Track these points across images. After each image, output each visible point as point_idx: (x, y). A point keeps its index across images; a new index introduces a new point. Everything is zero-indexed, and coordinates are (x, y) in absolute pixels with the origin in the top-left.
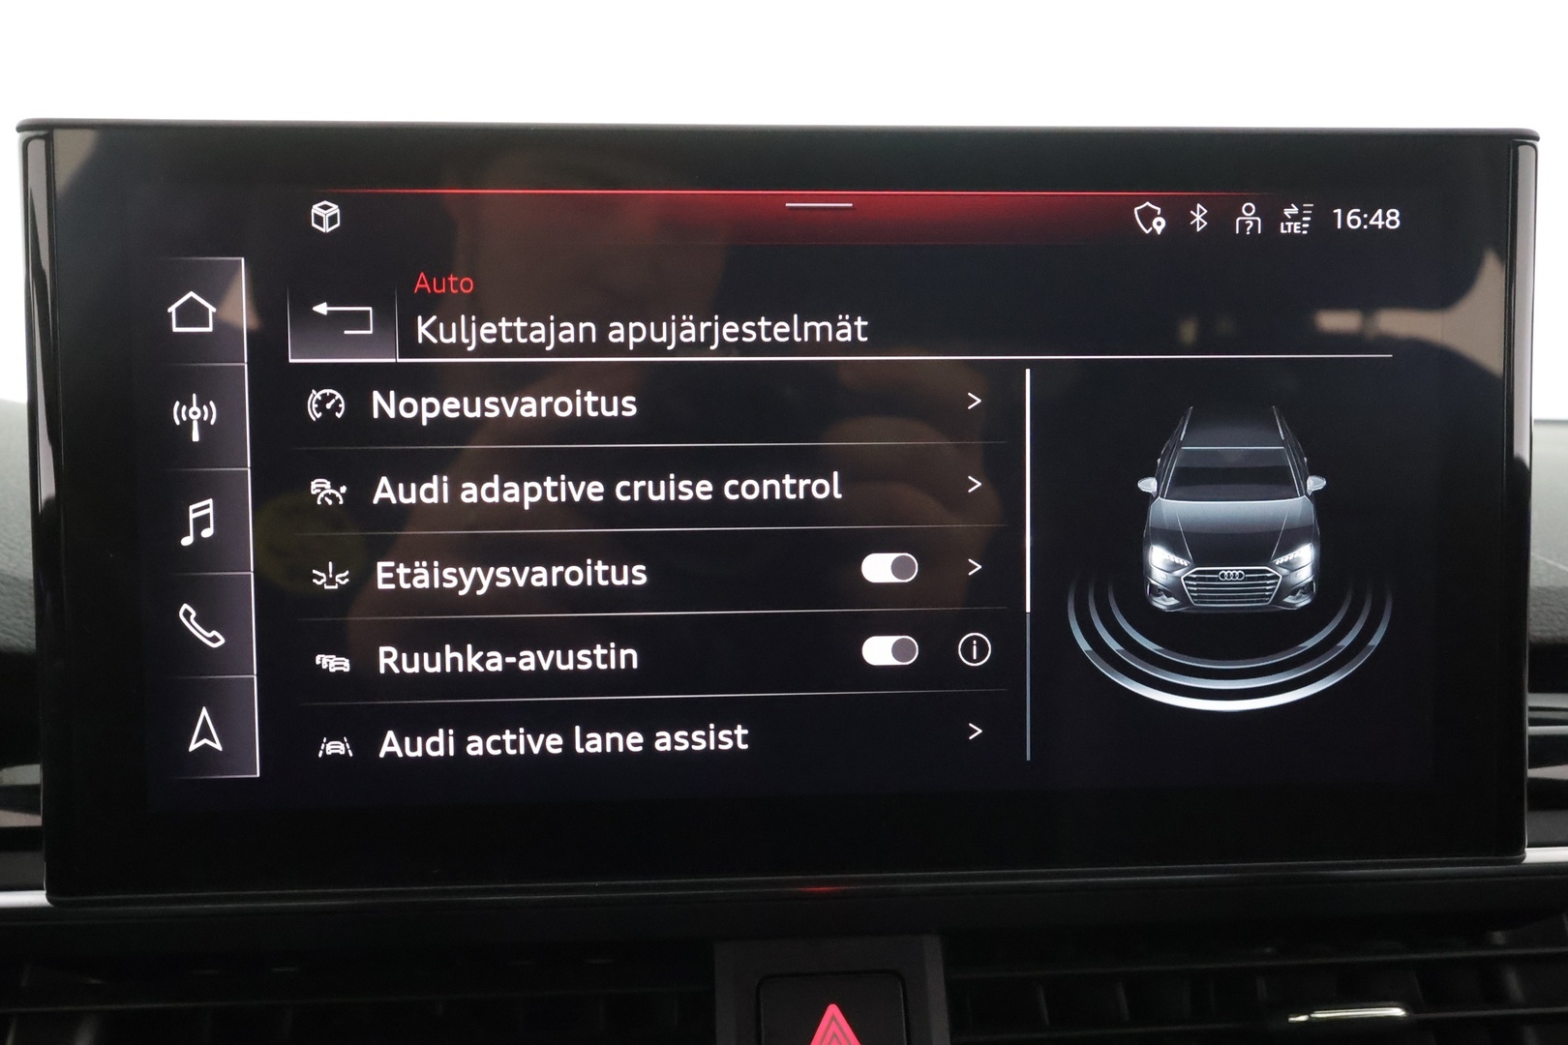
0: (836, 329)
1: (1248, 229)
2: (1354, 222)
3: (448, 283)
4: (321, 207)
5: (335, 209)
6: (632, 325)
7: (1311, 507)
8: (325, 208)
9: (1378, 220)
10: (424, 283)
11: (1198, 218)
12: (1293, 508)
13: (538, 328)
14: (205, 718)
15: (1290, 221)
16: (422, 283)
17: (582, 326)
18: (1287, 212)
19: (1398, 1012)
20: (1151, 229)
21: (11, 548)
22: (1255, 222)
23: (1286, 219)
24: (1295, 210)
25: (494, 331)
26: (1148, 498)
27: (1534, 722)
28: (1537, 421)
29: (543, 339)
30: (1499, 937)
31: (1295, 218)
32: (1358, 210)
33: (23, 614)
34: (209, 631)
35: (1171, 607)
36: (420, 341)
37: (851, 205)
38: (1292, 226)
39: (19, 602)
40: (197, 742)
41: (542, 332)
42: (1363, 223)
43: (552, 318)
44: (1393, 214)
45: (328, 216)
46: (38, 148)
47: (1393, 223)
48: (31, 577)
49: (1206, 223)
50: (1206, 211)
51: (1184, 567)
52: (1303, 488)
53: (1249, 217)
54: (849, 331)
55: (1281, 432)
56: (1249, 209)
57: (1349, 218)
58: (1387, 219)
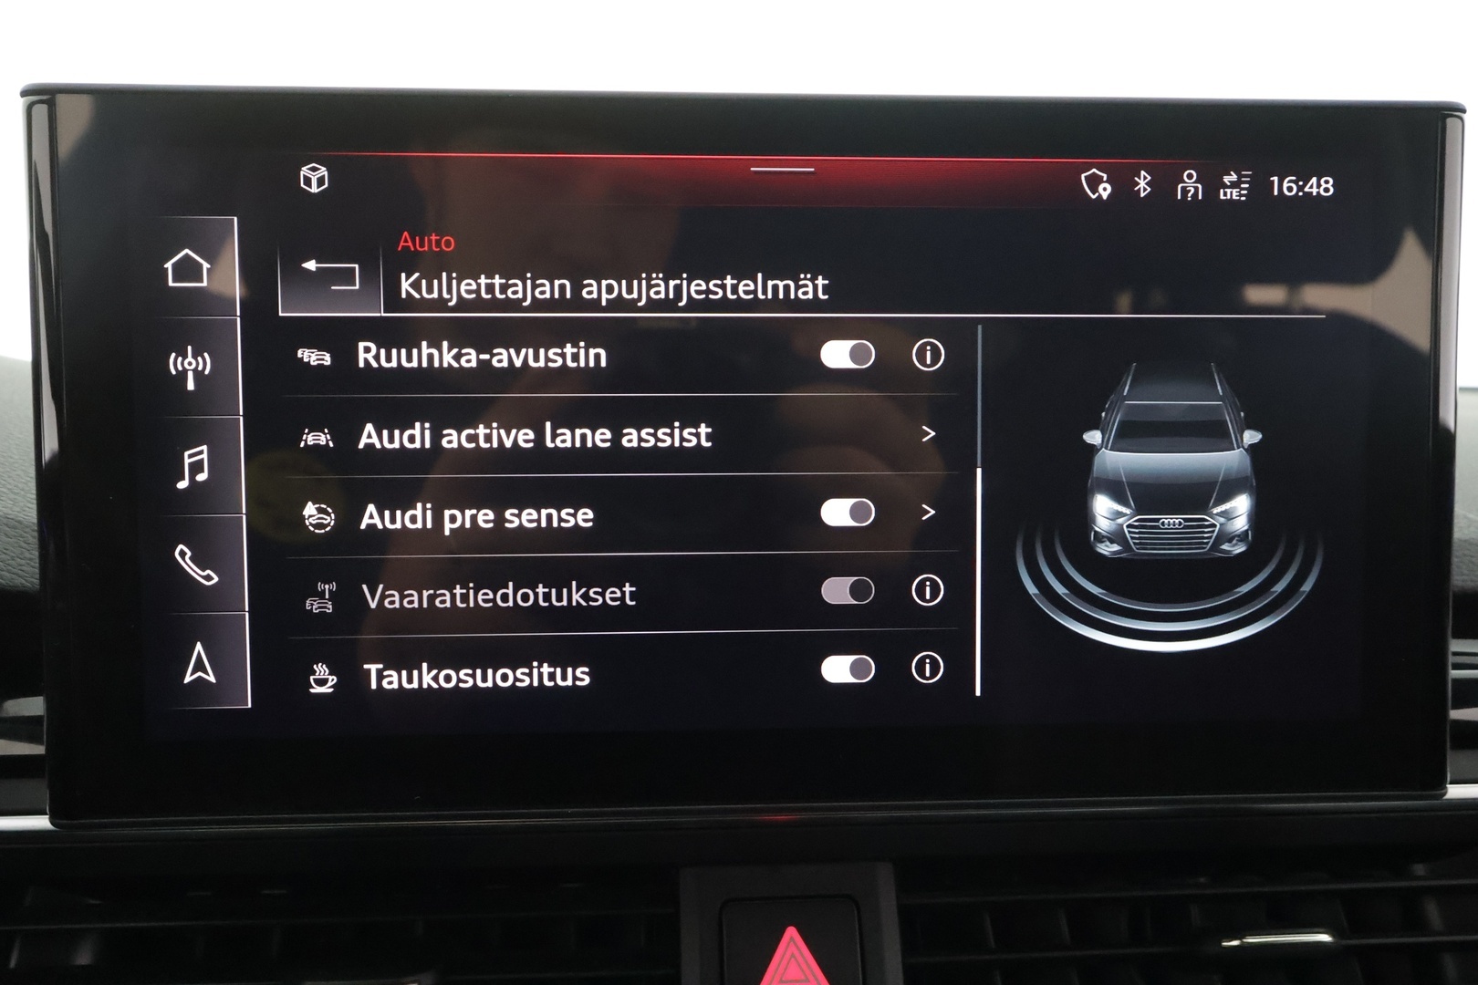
0: (798, 287)
1: (1190, 195)
2: (1290, 189)
3: (430, 241)
4: (310, 169)
5: (323, 171)
6: (604, 283)
7: (1247, 460)
8: (314, 169)
9: (1313, 187)
10: (407, 242)
11: (1142, 184)
12: (1230, 460)
13: (516, 285)
14: (199, 652)
15: (1229, 187)
16: (405, 240)
17: (557, 283)
18: (1227, 179)
19: (1325, 938)
20: (1097, 194)
21: (15, 494)
22: (1196, 189)
23: (1225, 186)
24: (1234, 177)
25: (474, 287)
26: (1092, 450)
27: (1457, 666)
28: (1461, 389)
29: (520, 295)
30: (1419, 869)
31: (1234, 185)
32: (1294, 178)
33: (27, 555)
34: (204, 571)
35: (1115, 553)
36: (404, 296)
37: (813, 169)
38: (1231, 193)
39: (23, 544)
40: (192, 675)
41: (520, 288)
42: (1298, 191)
43: (529, 275)
44: (1327, 182)
45: (316, 177)
46: (41, 112)
47: (1327, 190)
48: (35, 521)
49: (1149, 189)
50: (1149, 178)
51: (1125, 515)
52: (1240, 440)
53: (1190, 184)
54: (810, 289)
55: (1219, 388)
56: (1190, 176)
57: (1285, 185)
58: (1322, 186)
